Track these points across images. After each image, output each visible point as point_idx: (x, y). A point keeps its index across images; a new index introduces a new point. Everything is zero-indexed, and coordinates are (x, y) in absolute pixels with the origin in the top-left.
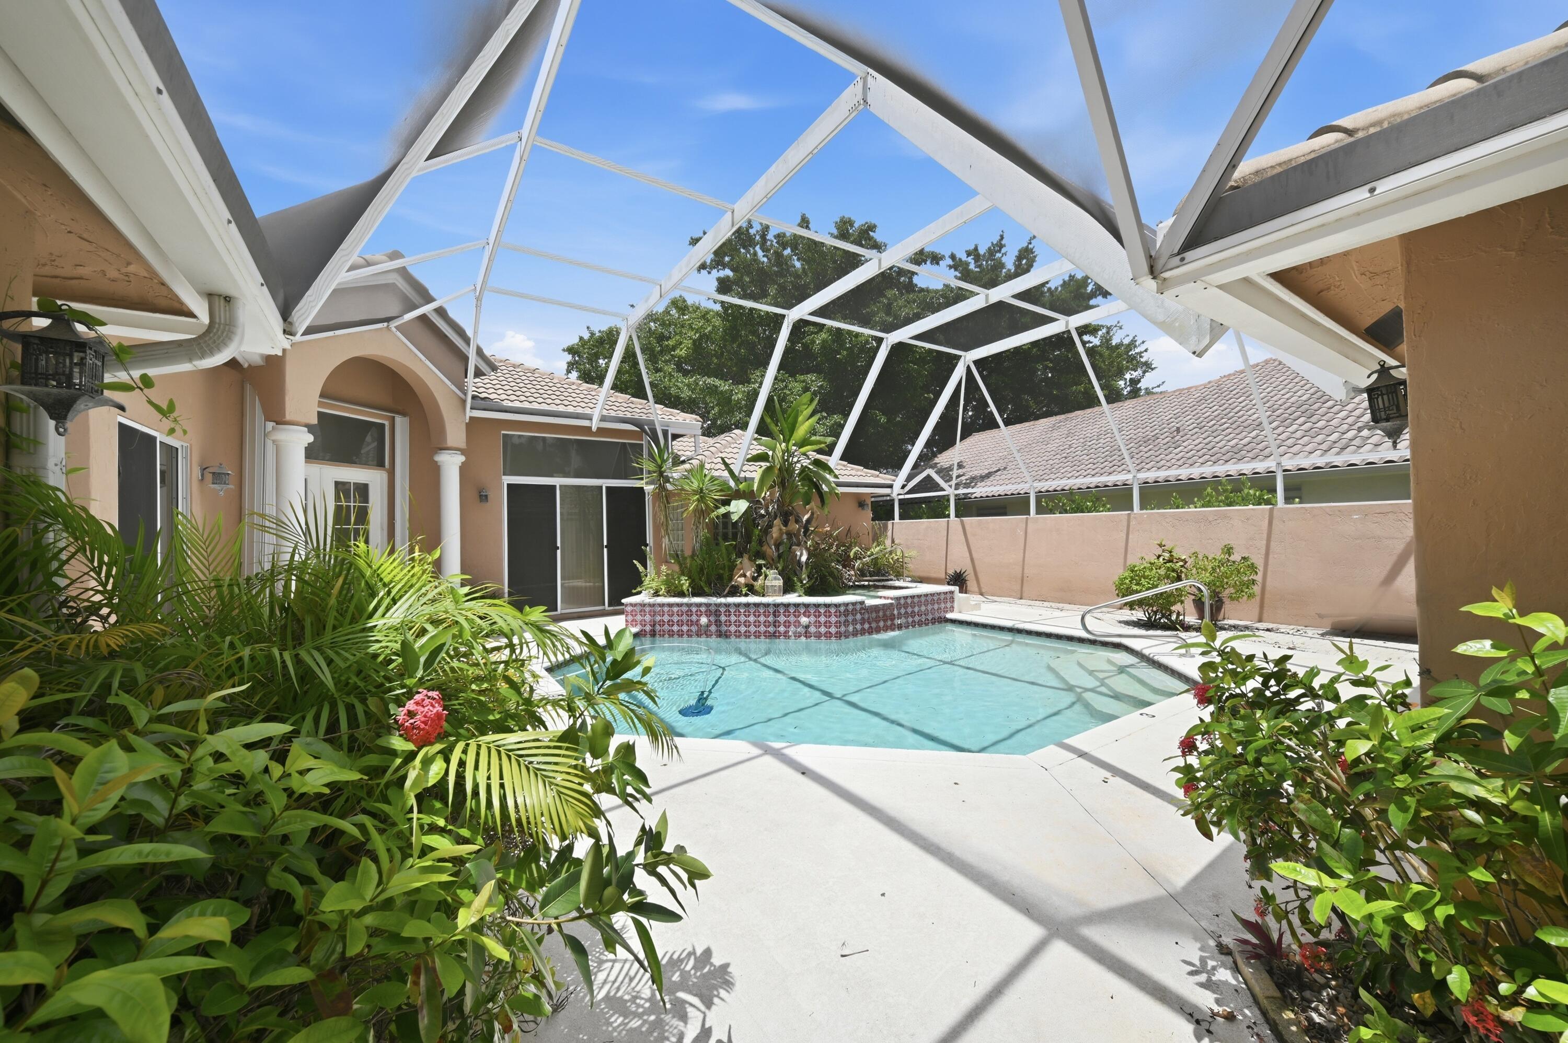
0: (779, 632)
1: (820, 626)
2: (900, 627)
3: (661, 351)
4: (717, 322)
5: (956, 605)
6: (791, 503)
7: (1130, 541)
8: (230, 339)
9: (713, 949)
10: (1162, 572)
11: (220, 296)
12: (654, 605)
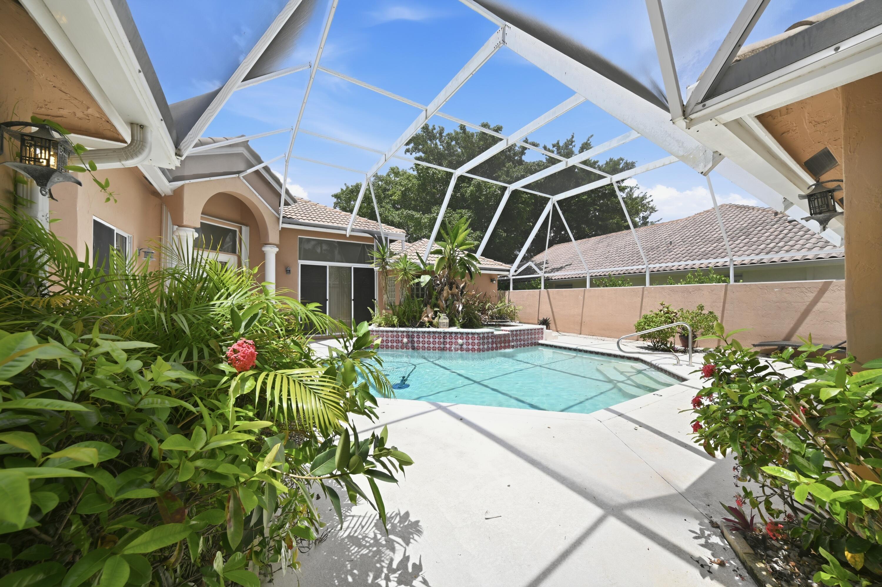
0: (446, 348)
1: (469, 345)
2: (513, 347)
3: (385, 197)
4: (415, 181)
5: (544, 336)
6: (454, 278)
7: (644, 302)
8: (143, 150)
9: (410, 512)
10: (663, 319)
11: (137, 124)
12: (378, 331)
